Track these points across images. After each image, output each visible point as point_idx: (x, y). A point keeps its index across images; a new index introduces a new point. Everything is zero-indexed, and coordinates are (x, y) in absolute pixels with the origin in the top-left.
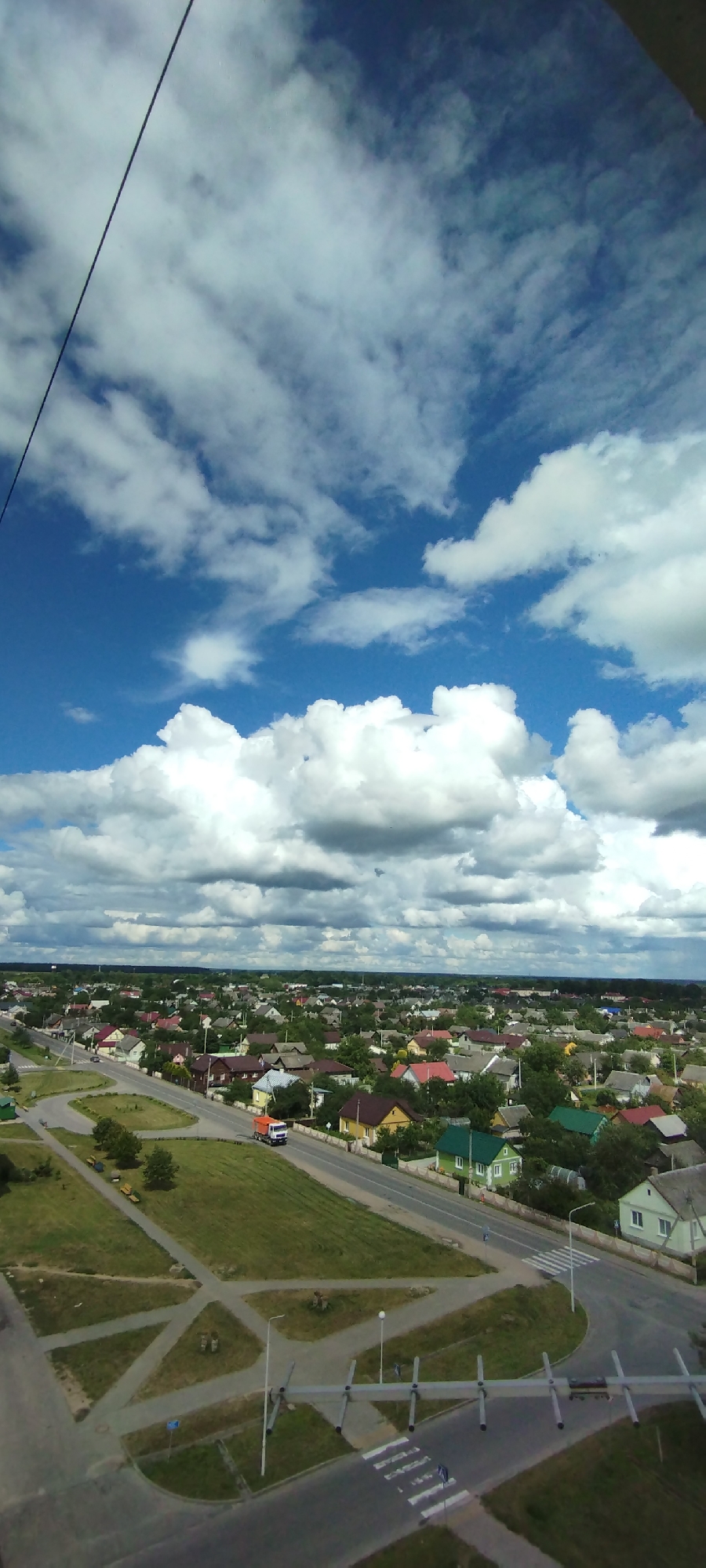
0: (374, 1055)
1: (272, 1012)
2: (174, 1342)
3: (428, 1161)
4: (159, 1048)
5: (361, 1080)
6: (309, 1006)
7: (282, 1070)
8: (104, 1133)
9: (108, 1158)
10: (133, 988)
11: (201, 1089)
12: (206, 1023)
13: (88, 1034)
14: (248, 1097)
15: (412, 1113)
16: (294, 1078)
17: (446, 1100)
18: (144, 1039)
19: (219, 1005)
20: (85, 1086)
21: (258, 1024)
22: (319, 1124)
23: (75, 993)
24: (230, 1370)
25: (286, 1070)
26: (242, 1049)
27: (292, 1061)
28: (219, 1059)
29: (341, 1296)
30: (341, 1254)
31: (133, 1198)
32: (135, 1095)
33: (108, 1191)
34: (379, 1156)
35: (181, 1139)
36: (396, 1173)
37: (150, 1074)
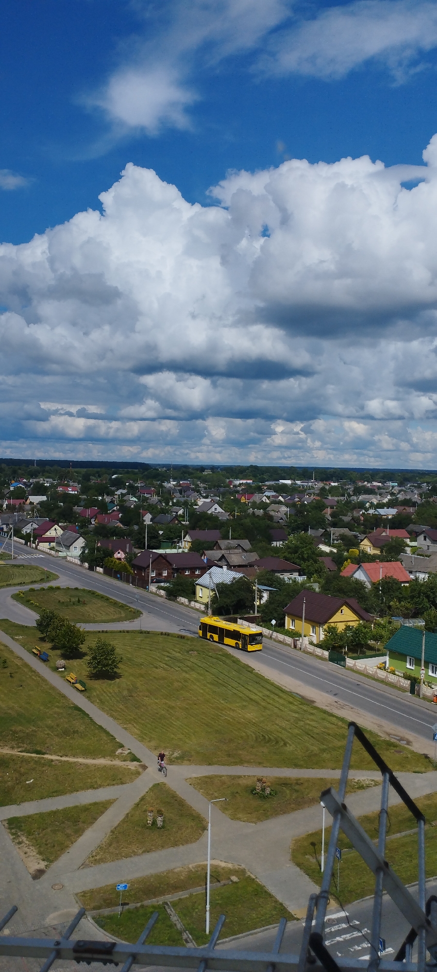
0: (323, 554)
1: (216, 509)
2: (122, 817)
3: (379, 660)
4: (99, 545)
5: (309, 578)
6: (254, 503)
7: (225, 568)
8: (48, 625)
9: (53, 648)
10: (71, 484)
11: (143, 583)
12: (148, 519)
13: (27, 529)
14: (191, 594)
15: (363, 613)
16: (238, 575)
17: (400, 601)
18: (82, 535)
19: (160, 501)
20: (27, 580)
21: (200, 520)
22: (263, 621)
23: (12, 489)
24: (176, 844)
25: (230, 567)
26: (185, 545)
27: (236, 558)
28: (161, 555)
29: (285, 783)
30: (285, 744)
31: (78, 686)
32: (76, 589)
33: (54, 680)
34: (326, 654)
35: (124, 632)
36: (342, 670)
37: (91, 568)
